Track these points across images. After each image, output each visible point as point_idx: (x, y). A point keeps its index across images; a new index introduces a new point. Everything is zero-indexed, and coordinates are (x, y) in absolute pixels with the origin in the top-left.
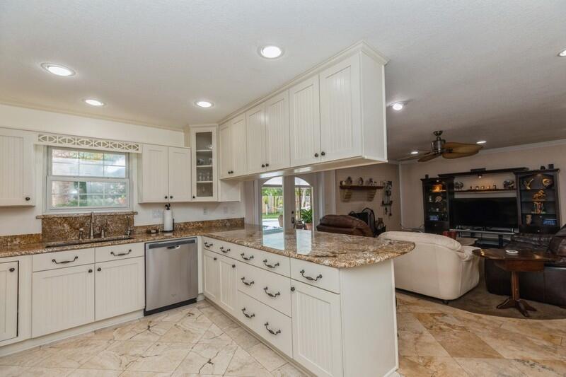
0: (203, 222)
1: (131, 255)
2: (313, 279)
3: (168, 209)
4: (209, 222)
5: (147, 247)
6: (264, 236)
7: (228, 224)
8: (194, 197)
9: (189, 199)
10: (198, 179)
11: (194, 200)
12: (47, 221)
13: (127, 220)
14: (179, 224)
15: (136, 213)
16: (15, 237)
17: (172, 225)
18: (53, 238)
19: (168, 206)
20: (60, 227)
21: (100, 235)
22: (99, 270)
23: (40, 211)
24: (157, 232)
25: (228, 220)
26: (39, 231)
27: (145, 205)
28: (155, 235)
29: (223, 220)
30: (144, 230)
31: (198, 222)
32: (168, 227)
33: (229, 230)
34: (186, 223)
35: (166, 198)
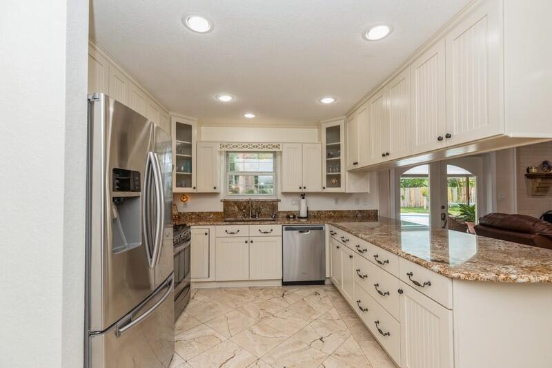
0: (334, 212)
1: (272, 234)
2: (419, 285)
3: (303, 198)
4: (340, 211)
5: (284, 229)
6: (402, 233)
7: (360, 215)
8: (324, 188)
9: (320, 190)
10: (328, 171)
11: (324, 191)
12: (226, 203)
13: (273, 205)
14: (313, 212)
15: (280, 201)
16: (211, 213)
17: (306, 212)
18: (229, 216)
19: (303, 195)
20: (233, 209)
21: (255, 216)
22: (252, 242)
23: (222, 197)
24: (294, 217)
25: (360, 211)
26: (222, 211)
27: (285, 194)
28: (292, 219)
29: (355, 211)
30: (285, 215)
31: (330, 211)
32: (303, 214)
33: (360, 221)
34: (318, 212)
35: (300, 188)
